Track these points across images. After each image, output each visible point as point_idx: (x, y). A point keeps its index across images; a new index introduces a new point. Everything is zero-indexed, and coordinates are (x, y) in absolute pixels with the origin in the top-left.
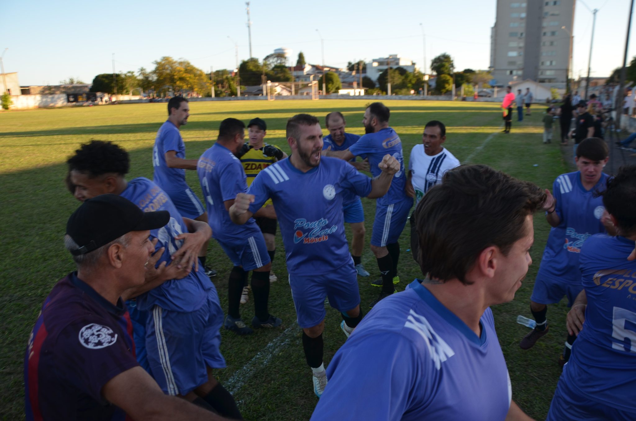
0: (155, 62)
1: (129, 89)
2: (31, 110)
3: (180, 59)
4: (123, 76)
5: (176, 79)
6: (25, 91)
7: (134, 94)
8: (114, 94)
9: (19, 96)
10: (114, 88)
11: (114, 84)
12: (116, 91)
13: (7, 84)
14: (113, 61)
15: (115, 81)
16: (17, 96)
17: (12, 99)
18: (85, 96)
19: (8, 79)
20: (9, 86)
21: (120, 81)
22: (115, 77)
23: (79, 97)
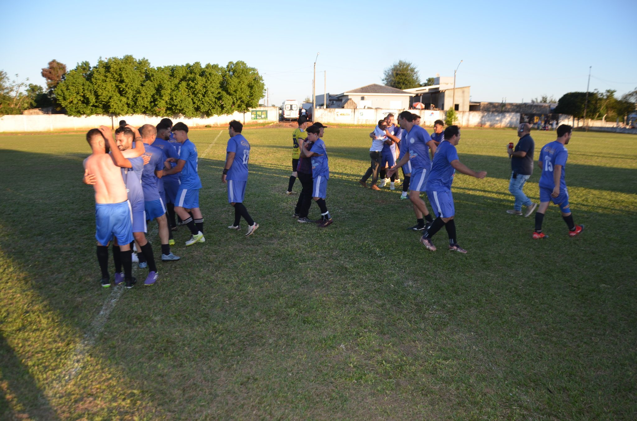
1: (603, 113)
2: (471, 128)
4: (599, 96)
6: (473, 108)
7: (608, 119)
8: (582, 117)
9: (466, 112)
10: (584, 110)
11: (585, 105)
12: (585, 115)
13: (456, 98)
14: (590, 76)
15: (587, 101)
16: (464, 112)
17: (458, 115)
18: (543, 117)
19: (458, 93)
20: (458, 101)
21: (594, 102)
22: (587, 96)
23: (535, 118)
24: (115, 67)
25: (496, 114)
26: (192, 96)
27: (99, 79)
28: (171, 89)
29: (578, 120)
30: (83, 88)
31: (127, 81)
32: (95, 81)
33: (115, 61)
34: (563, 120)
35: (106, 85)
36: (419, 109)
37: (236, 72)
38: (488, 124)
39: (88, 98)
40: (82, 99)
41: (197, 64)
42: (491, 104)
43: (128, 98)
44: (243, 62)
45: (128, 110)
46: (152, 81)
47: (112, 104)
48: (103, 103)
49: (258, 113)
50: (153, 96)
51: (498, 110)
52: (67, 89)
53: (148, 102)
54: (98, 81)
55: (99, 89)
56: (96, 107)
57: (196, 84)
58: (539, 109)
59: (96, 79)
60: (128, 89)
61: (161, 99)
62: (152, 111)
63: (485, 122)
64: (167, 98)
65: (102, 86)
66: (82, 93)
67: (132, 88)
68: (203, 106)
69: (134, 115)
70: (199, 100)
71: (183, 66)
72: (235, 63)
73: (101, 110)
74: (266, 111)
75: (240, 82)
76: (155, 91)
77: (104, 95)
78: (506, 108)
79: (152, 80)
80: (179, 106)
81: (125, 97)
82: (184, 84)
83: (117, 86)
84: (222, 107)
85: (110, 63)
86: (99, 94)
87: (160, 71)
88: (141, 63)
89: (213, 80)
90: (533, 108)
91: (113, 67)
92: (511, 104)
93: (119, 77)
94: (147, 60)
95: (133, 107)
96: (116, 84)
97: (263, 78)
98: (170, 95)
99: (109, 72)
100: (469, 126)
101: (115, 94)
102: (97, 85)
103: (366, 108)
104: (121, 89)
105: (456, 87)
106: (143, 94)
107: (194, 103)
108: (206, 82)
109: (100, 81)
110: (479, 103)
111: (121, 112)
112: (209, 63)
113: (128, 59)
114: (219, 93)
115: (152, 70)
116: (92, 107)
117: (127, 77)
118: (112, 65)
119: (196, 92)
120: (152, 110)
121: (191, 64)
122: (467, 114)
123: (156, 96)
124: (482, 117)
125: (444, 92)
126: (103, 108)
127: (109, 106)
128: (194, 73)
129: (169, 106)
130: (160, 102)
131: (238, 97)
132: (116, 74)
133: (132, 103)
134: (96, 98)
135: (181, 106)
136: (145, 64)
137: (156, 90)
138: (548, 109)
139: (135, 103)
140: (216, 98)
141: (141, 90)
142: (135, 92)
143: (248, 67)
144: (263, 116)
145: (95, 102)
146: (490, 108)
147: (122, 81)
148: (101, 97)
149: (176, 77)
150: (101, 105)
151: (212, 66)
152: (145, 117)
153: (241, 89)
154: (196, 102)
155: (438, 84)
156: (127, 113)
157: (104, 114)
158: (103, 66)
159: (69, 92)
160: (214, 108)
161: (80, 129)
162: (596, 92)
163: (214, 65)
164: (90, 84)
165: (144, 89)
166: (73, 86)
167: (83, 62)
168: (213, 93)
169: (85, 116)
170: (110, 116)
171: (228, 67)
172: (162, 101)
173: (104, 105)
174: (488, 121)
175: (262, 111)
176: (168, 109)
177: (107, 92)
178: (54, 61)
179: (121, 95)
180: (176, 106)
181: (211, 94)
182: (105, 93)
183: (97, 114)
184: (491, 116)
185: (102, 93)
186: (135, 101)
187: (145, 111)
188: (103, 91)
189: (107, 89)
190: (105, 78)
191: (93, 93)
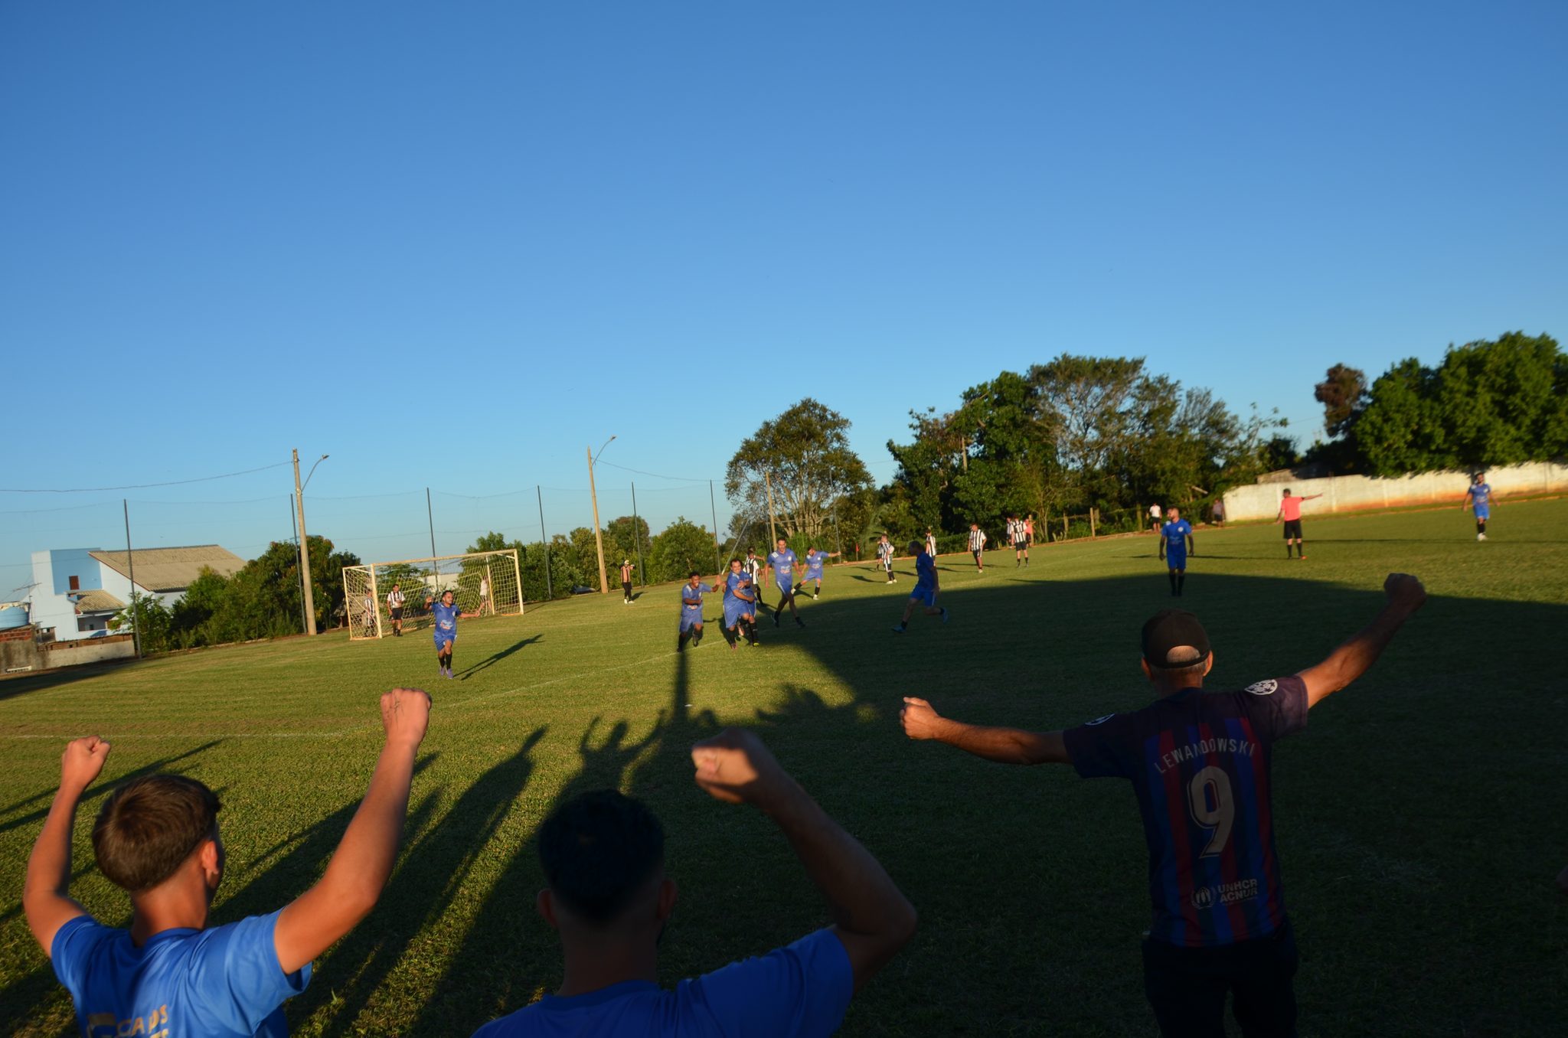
27: (1458, 391)
30: (1419, 415)
31: (1527, 389)
32: (1448, 396)
35: (1475, 402)
39: (1427, 436)
40: (1410, 437)
43: (1520, 427)
48: (1463, 442)
52: (1386, 420)
54: (1456, 396)
55: (1456, 411)
56: (1442, 452)
59: (1450, 393)
60: (1527, 404)
65: (1466, 405)
66: (1418, 424)
67: (1535, 402)
69: (1527, 464)
73: (1453, 459)
77: (1469, 425)
81: (1514, 422)
83: (1497, 403)
85: (1483, 352)
86: (1458, 423)
91: (1490, 362)
93: (1504, 381)
94: (1550, 338)
95: (1528, 444)
96: (1493, 398)
99: (1480, 373)
101: (1492, 420)
102: (1453, 404)
104: (1511, 408)
109: (1461, 396)
111: (1507, 458)
113: (1511, 341)
116: (1432, 455)
117: (1527, 379)
118: (1487, 358)
126: (1457, 454)
132: (1499, 375)
133: (1529, 437)
134: (1446, 433)
136: (1550, 347)
139: (1538, 437)
142: (1541, 411)
145: (1441, 442)
147: (1512, 389)
148: (1460, 429)
150: (1455, 448)
152: (1550, 469)
157: (1454, 470)
158: (1459, 362)
159: (1393, 425)
164: (1436, 405)
166: (1398, 411)
167: (1404, 361)
169: (1409, 474)
173: (1466, 446)
177: (1474, 418)
178: (1339, 366)
179: (1507, 421)
182: (1471, 420)
183: (1441, 467)
185: (1464, 422)
186: (1538, 429)
187: (1559, 451)
188: (1465, 416)
189: (1475, 411)
190: (1471, 388)
191: (1439, 422)
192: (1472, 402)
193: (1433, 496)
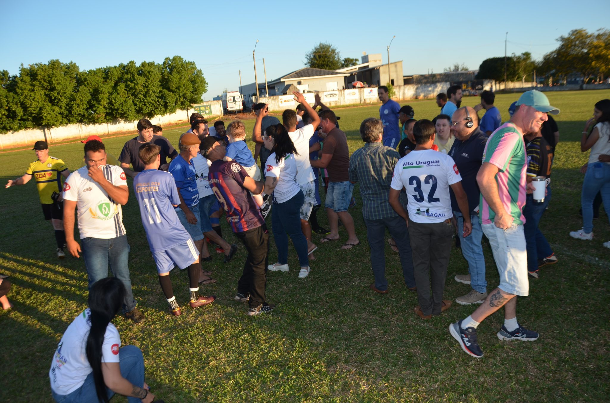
0: (560, 39)
1: (521, 74)
2: (408, 101)
3: (598, 30)
4: (515, 60)
5: (591, 58)
6: (408, 81)
7: (526, 81)
8: (503, 81)
9: (401, 86)
10: (504, 74)
11: (505, 69)
12: (505, 77)
13: (391, 74)
14: (506, 41)
15: (506, 65)
16: (400, 86)
17: (395, 90)
18: (470, 83)
19: (392, 68)
20: (393, 77)
21: (512, 65)
22: (506, 60)
23: (463, 85)
24: (42, 73)
25: (428, 85)
26: (133, 98)
27: (25, 89)
28: (108, 92)
29: (499, 83)
30: (7, 101)
31: (59, 89)
32: (20, 91)
33: (41, 67)
34: (486, 84)
35: (35, 95)
36: (359, 88)
37: (175, 67)
38: (422, 96)
39: (14, 112)
40: (7, 113)
41: (132, 63)
42: (422, 76)
43: (61, 108)
44: (180, 57)
45: (62, 120)
46: (85, 86)
47: (45, 115)
48: (33, 115)
49: (201, 108)
50: (89, 102)
51: (429, 80)
53: (83, 109)
54: (25, 91)
55: (26, 99)
56: (24, 120)
57: (135, 84)
58: (465, 76)
59: (22, 90)
60: (61, 96)
61: (99, 104)
62: (89, 119)
63: (419, 93)
64: (105, 103)
65: (31, 96)
66: (7, 106)
67: (65, 95)
68: (145, 107)
69: (69, 125)
70: (141, 101)
71: (115, 67)
72: (171, 58)
73: (31, 123)
74: (210, 106)
75: (181, 78)
76: (91, 97)
77: (33, 106)
78: (436, 78)
79: (87, 85)
80: (120, 109)
81: (57, 105)
82: (122, 85)
83: (46, 95)
84: (166, 106)
85: (36, 70)
86: (28, 106)
87: (93, 74)
88: (69, 67)
89: (153, 78)
90: (459, 76)
91: (40, 74)
92: (441, 75)
93: (48, 85)
94: (75, 64)
95: (67, 116)
96: (45, 93)
97: (203, 72)
98: (109, 99)
99: (36, 80)
100: (406, 99)
101: (45, 104)
102: (24, 96)
103: (306, 92)
104: (53, 98)
105: (390, 62)
106: (78, 101)
107: (135, 105)
108: (146, 81)
109: (27, 91)
110: (412, 76)
111: (55, 123)
112: (145, 62)
113: (54, 64)
114: (160, 92)
115: (83, 74)
116: (18, 122)
117: (58, 84)
118: (39, 72)
119: (136, 93)
120: (90, 117)
121: (125, 63)
122: (402, 88)
123: (92, 102)
124: (417, 89)
125: (379, 69)
126: (33, 122)
127: (42, 118)
128: (130, 73)
129: (108, 111)
130: (98, 108)
131: (181, 94)
132: (45, 81)
133: (66, 112)
134: (23, 111)
135: (123, 110)
136: (74, 68)
137: (91, 95)
138: (473, 76)
139: (70, 112)
140: (158, 97)
141: (75, 96)
142: (68, 100)
143: (187, 61)
144: (207, 111)
145: (22, 115)
146: (422, 80)
147: (53, 89)
148: (30, 109)
149: (111, 79)
150: (30, 118)
151: (148, 63)
152: (81, 127)
153: (184, 85)
154: (138, 103)
155: (368, 62)
156: (61, 123)
157: (33, 128)
158: (26, 74)
160: (157, 108)
161: (8, 146)
162: (513, 56)
163: (150, 63)
164: (16, 96)
165: (79, 95)
168: (154, 92)
169: (11, 131)
170: (40, 129)
171: (164, 63)
172: (101, 107)
173: (34, 117)
174: (422, 92)
175: (205, 106)
176: (107, 114)
177: (36, 103)
179: (53, 105)
180: (118, 110)
181: (153, 94)
182: (34, 104)
183: (26, 128)
184: (425, 88)
185: (31, 105)
186: (70, 109)
187: (81, 119)
188: (31, 102)
189: (36, 99)
190: (32, 87)
191: (19, 105)
192: (32, 94)
193: (26, 142)
